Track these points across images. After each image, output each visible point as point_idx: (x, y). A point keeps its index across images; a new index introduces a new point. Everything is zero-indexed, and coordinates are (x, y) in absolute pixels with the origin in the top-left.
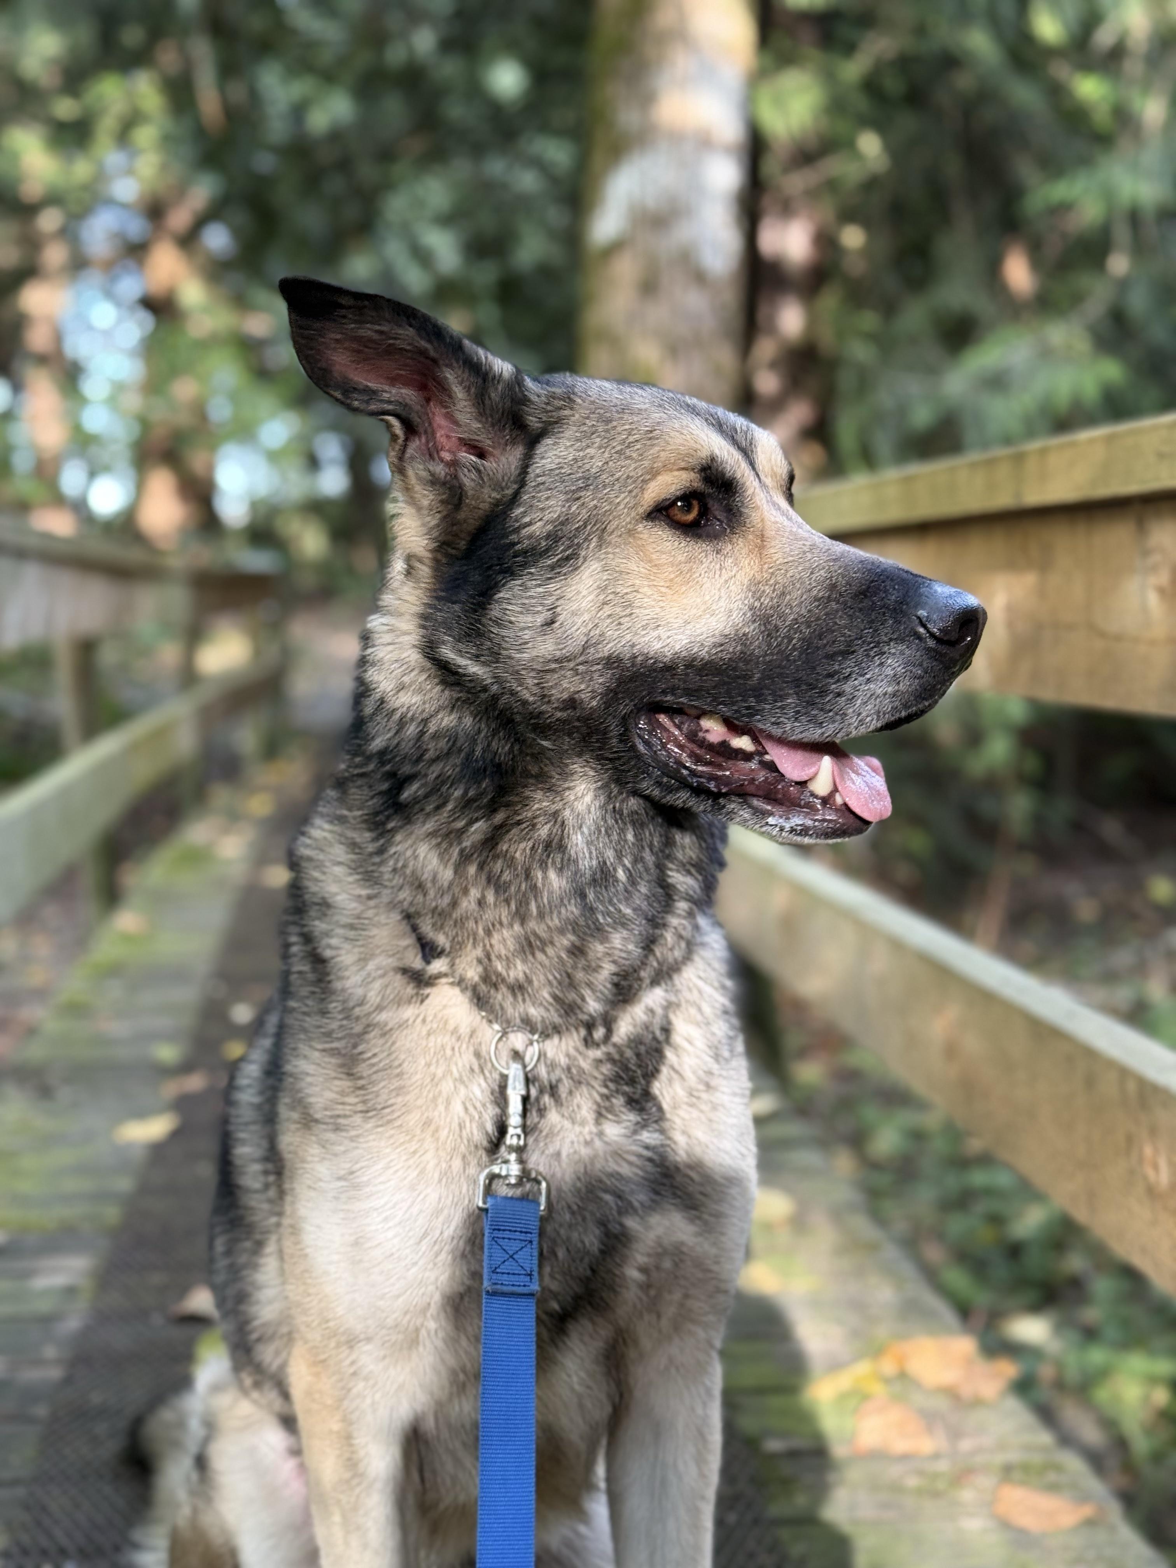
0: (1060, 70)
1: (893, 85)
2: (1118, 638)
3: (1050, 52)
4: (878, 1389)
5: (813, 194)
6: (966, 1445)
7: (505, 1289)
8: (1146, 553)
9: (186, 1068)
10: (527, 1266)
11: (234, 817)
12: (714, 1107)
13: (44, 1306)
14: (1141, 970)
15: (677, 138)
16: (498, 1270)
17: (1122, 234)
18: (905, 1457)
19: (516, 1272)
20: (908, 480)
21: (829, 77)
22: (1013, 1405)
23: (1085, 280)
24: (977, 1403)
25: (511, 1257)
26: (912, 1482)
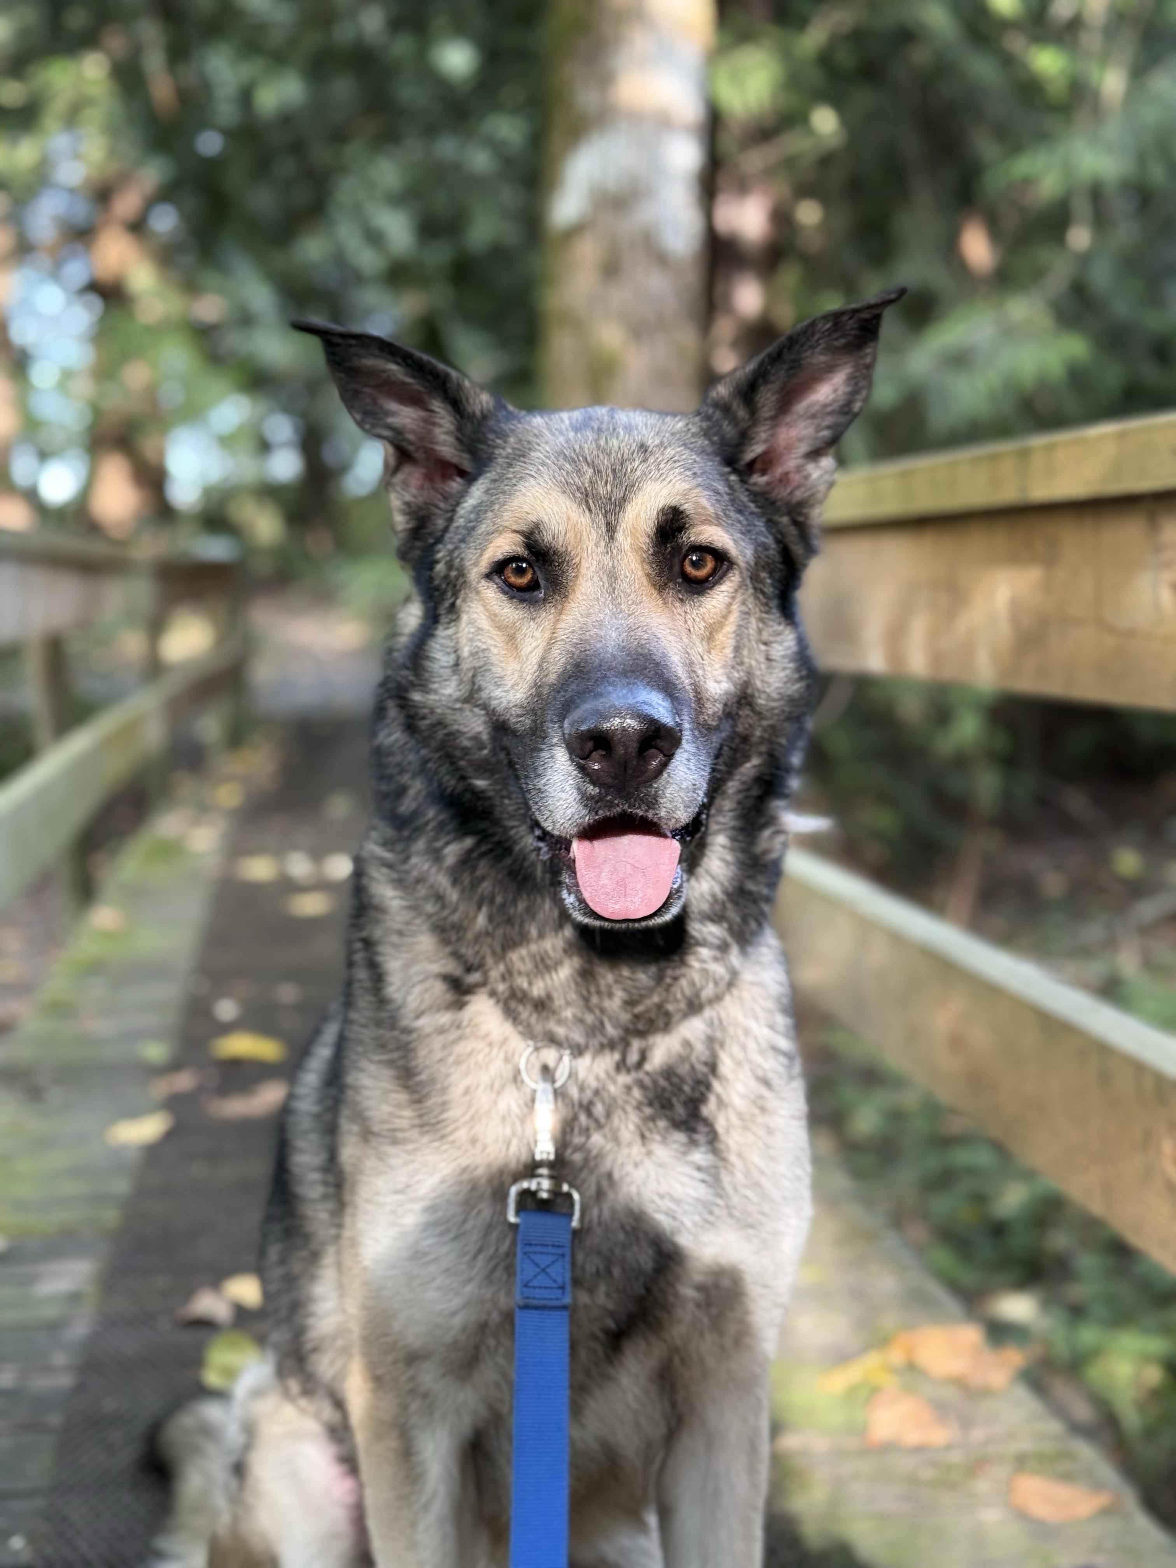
0: (1015, 43)
1: (845, 58)
2: (1130, 634)
3: (1004, 25)
4: (889, 1382)
5: (769, 173)
6: (978, 1434)
7: (536, 1302)
8: (1158, 549)
9: (174, 1066)
10: (559, 1279)
11: (203, 809)
12: (770, 1131)
13: (51, 1312)
14: (1110, 944)
15: (637, 118)
16: (530, 1284)
17: (1081, 207)
18: (919, 1449)
19: (548, 1285)
20: (905, 474)
21: (786, 54)
22: (1022, 1393)
23: (1044, 254)
24: (986, 1392)
25: (544, 1270)
26: (928, 1474)
